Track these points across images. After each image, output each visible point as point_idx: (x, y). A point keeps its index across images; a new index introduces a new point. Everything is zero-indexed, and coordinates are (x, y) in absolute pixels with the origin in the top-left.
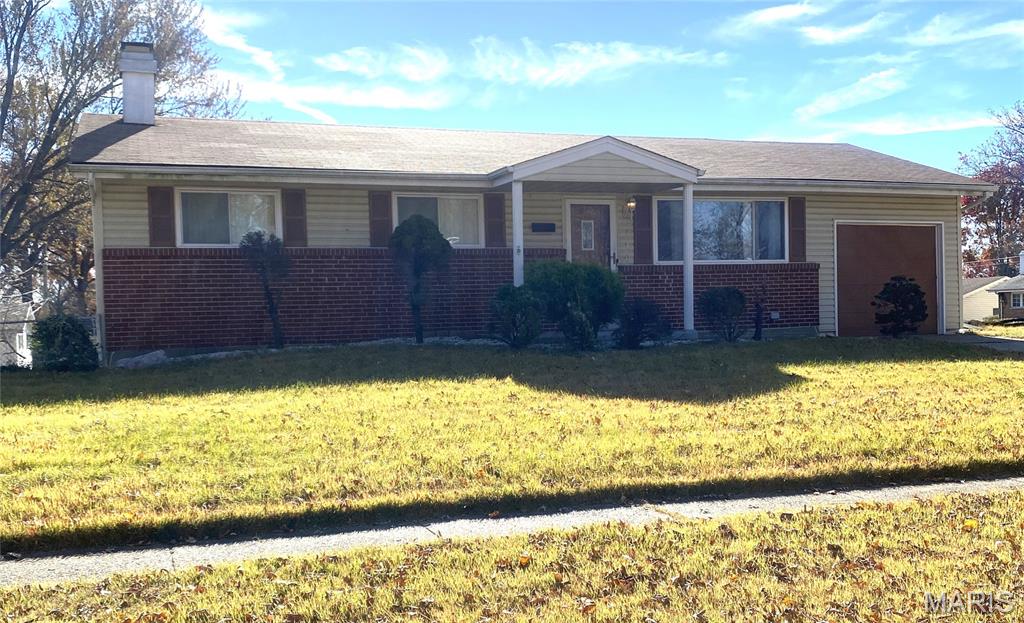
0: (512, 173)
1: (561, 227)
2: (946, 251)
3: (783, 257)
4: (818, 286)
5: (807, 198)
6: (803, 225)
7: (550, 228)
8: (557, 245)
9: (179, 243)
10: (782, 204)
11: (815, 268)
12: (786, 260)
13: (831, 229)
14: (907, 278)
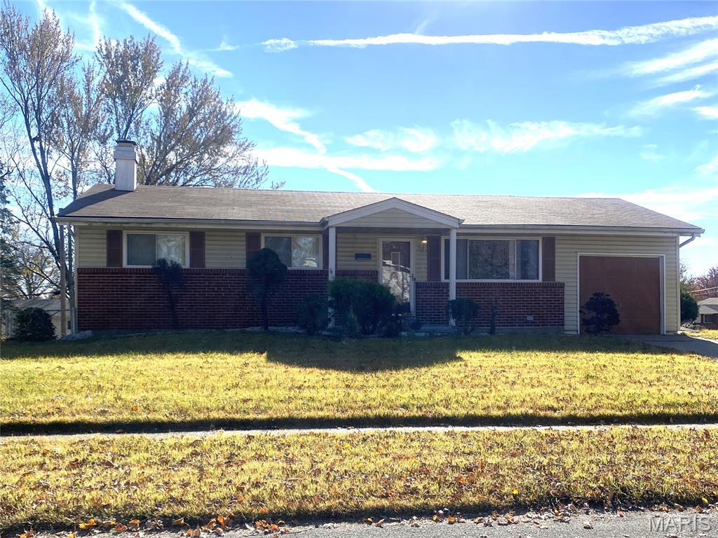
0: (328, 222)
1: (376, 256)
2: (667, 275)
3: (538, 278)
4: (563, 298)
5: (557, 238)
6: (554, 256)
7: (368, 256)
8: (373, 268)
9: (125, 265)
10: (538, 241)
11: (562, 286)
12: (540, 280)
13: (575, 259)
14: (605, 293)
